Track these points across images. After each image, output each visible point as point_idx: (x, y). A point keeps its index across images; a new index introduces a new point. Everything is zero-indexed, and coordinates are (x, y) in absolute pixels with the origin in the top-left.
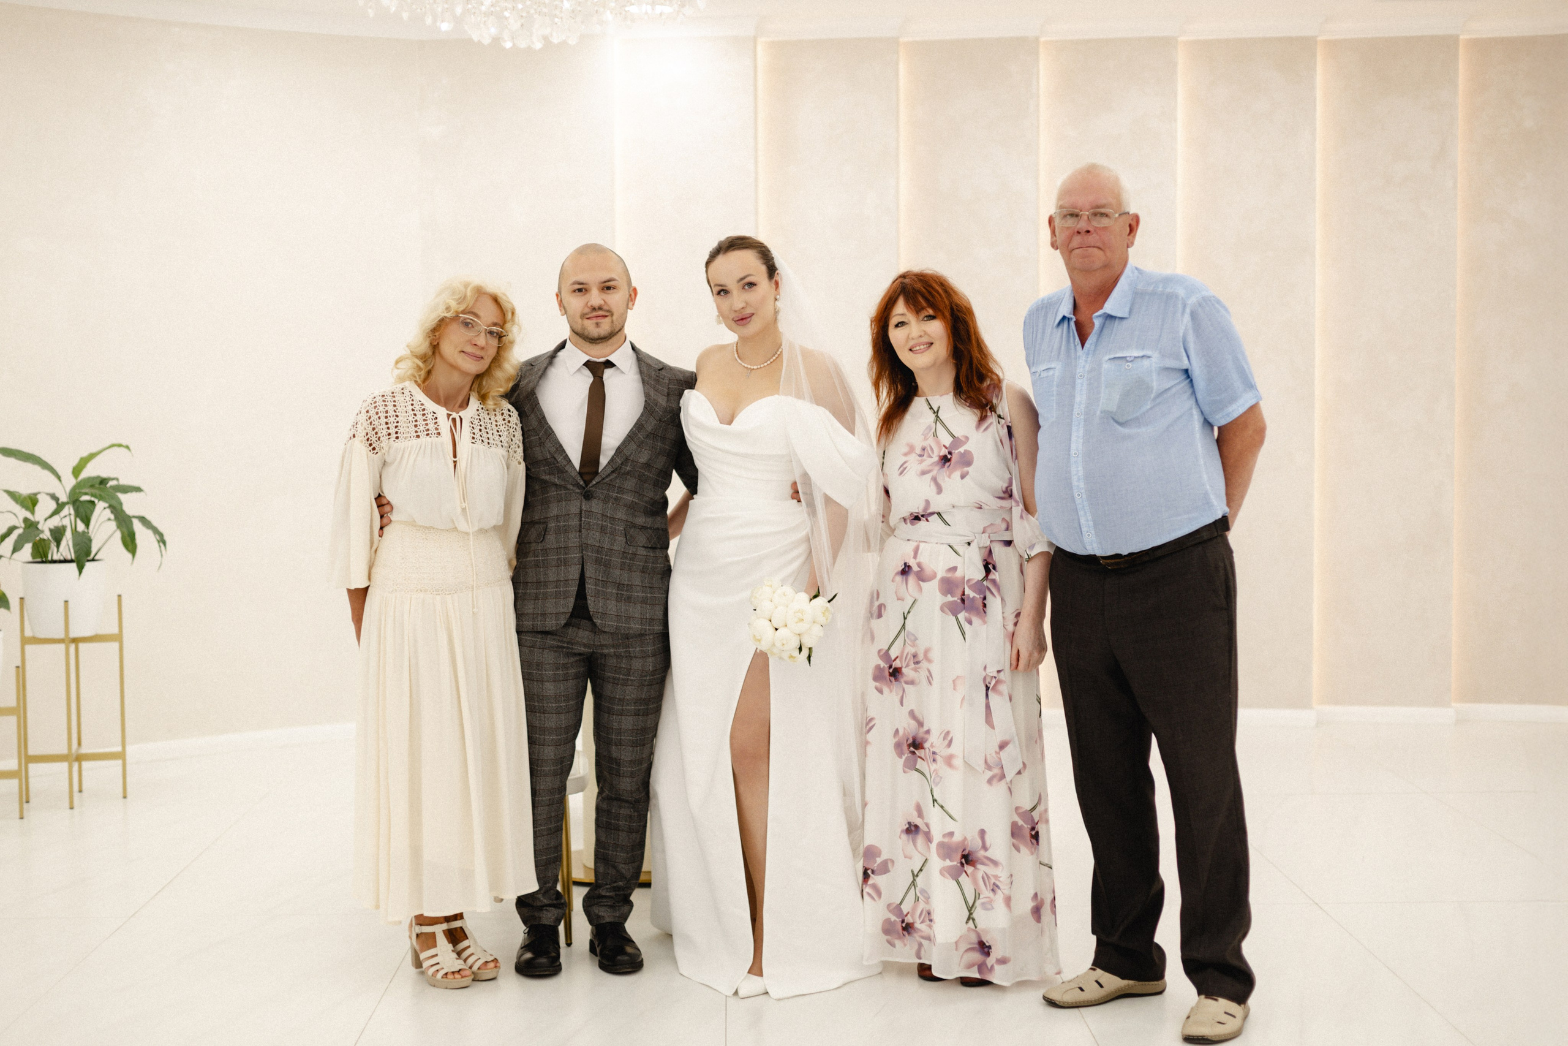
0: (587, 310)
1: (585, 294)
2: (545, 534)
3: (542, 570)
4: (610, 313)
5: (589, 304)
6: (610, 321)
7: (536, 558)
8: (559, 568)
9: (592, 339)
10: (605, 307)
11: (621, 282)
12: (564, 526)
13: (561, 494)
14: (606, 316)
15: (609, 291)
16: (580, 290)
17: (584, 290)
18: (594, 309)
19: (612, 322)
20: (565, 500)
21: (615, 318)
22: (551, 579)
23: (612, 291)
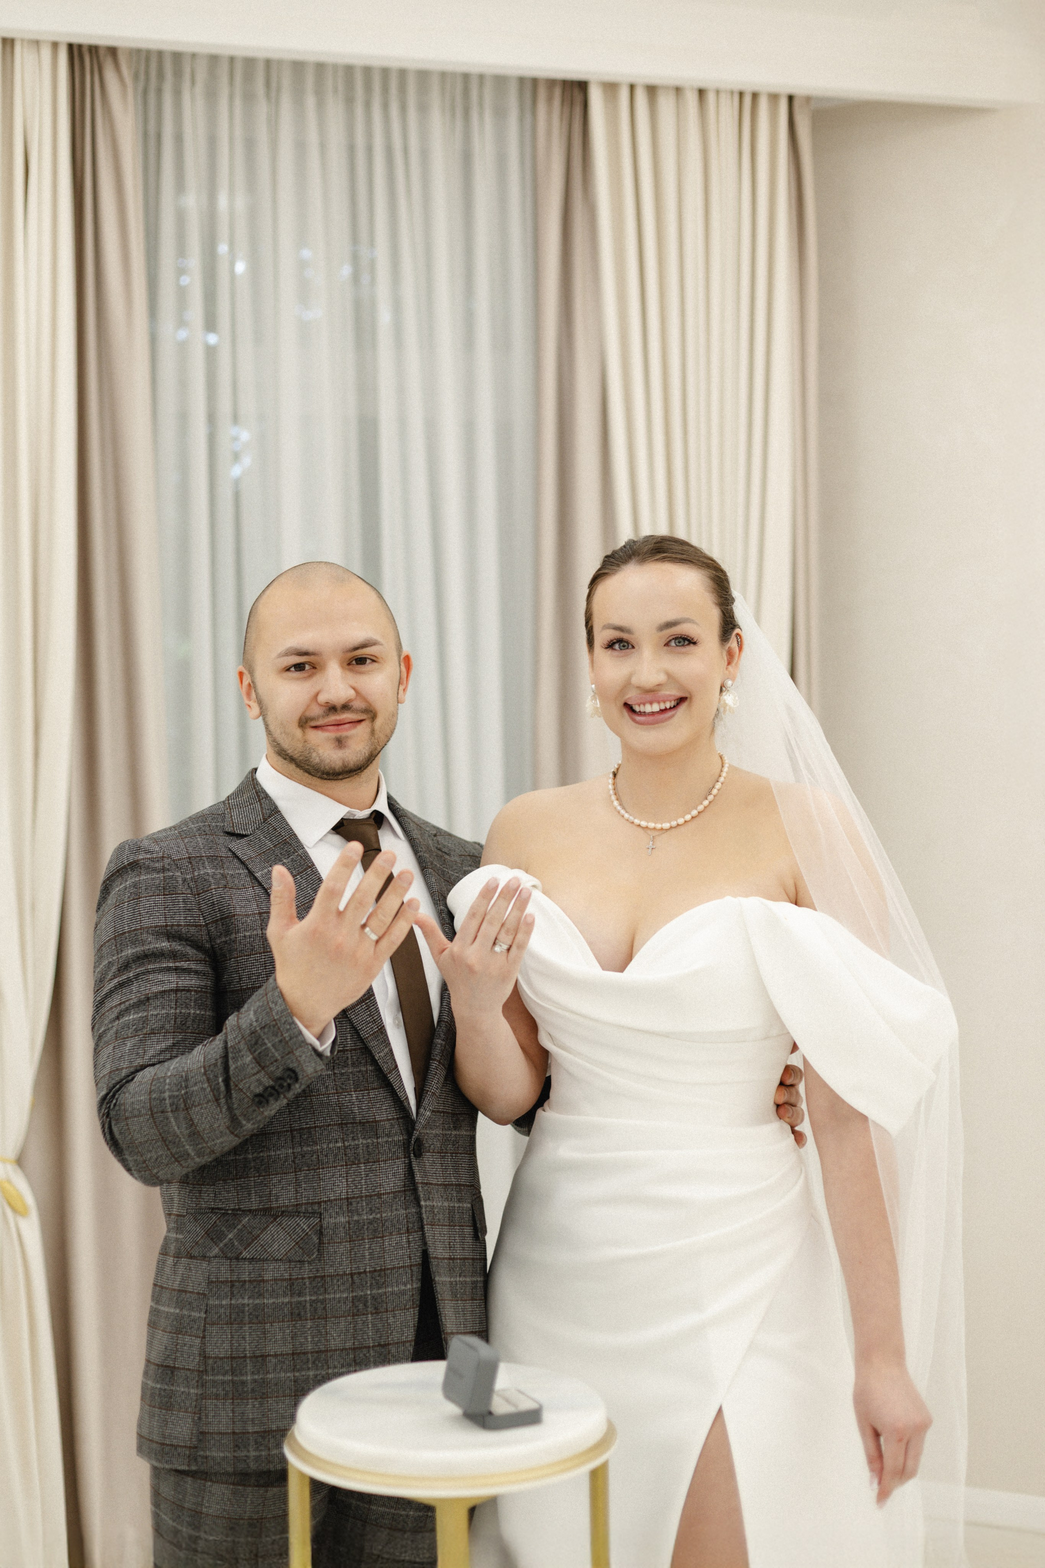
0: (316, 711)
1: (310, 676)
2: (321, 1243)
3: (309, 1324)
4: (371, 713)
5: (322, 698)
6: (368, 730)
7: (296, 1299)
8: (359, 1319)
9: (328, 774)
10: (358, 704)
11: (386, 650)
12: (371, 1222)
13: (357, 1147)
14: (360, 721)
15: (362, 668)
16: (299, 667)
17: (307, 667)
18: (332, 709)
19: (373, 732)
20: (367, 1162)
21: (379, 722)
22: (333, 1344)
23: (369, 666)
